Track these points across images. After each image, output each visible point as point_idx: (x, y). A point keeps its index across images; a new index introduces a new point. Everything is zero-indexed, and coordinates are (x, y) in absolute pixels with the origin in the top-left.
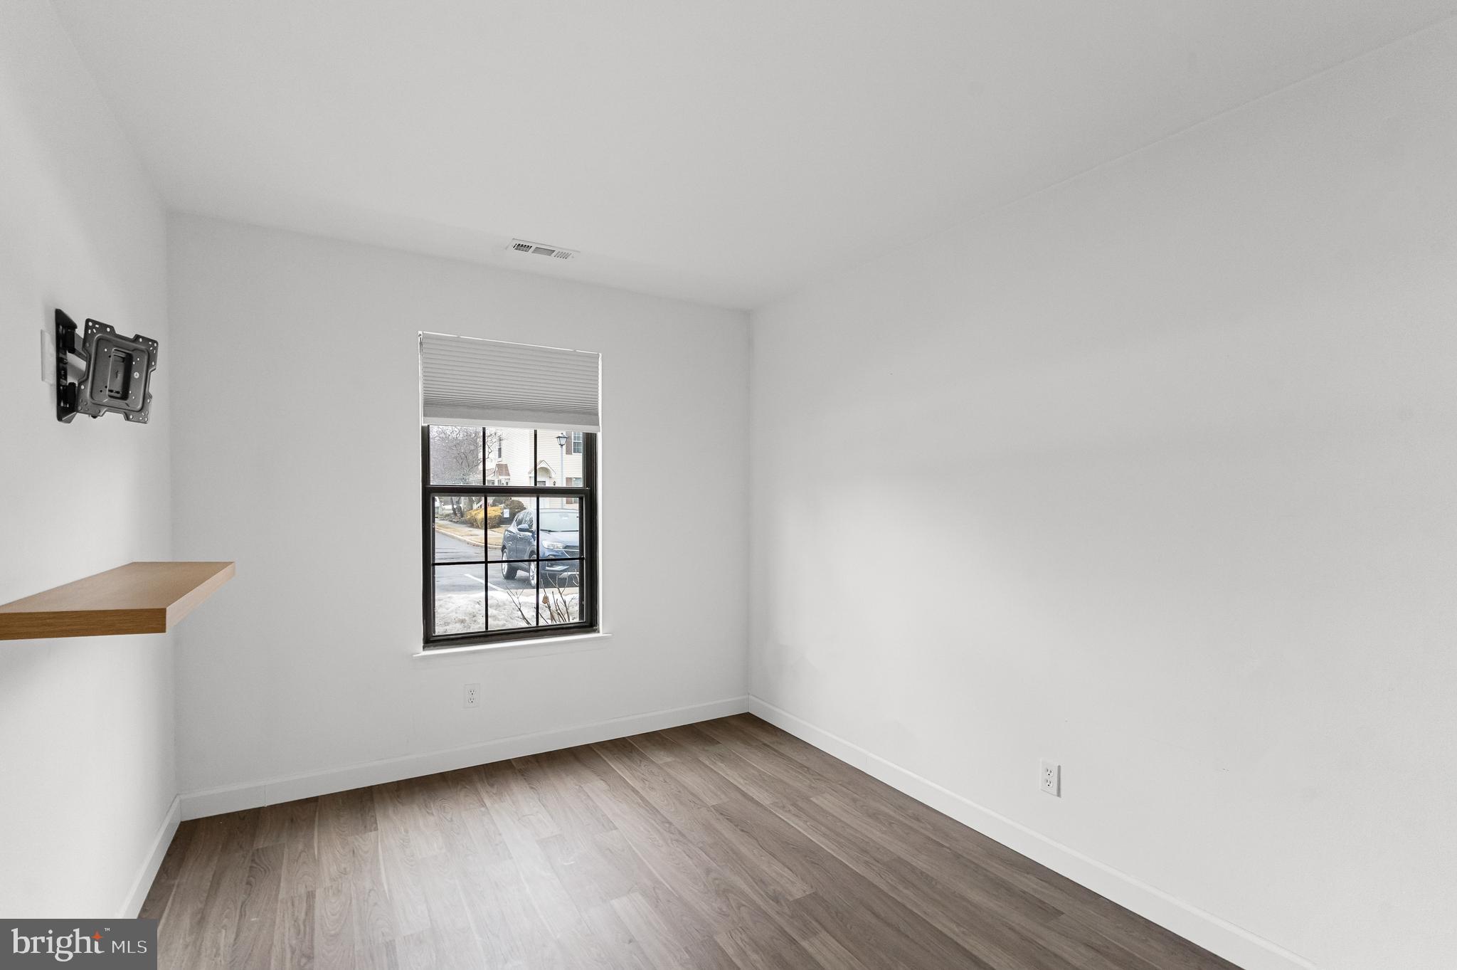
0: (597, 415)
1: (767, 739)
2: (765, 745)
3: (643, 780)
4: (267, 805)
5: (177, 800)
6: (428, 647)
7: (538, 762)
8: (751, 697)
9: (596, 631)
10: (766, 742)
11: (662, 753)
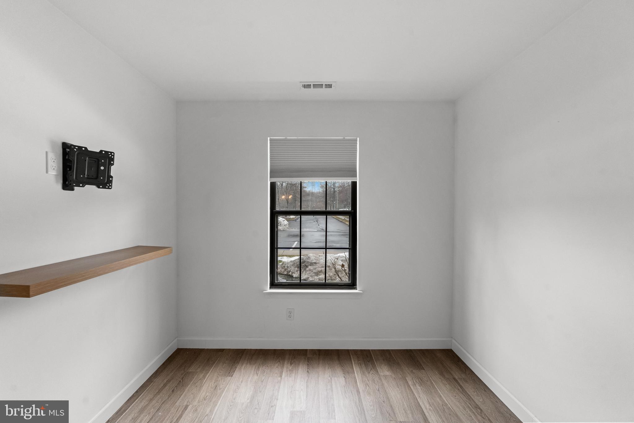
0: (356, 171)
1: (457, 375)
2: (454, 379)
3: (367, 385)
4: (206, 348)
5: (176, 339)
6: (272, 288)
7: (319, 355)
8: (454, 341)
9: (355, 288)
10: (456, 377)
11: (386, 367)
